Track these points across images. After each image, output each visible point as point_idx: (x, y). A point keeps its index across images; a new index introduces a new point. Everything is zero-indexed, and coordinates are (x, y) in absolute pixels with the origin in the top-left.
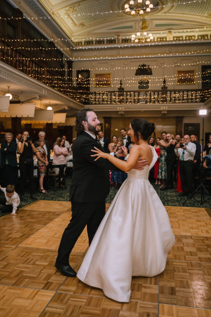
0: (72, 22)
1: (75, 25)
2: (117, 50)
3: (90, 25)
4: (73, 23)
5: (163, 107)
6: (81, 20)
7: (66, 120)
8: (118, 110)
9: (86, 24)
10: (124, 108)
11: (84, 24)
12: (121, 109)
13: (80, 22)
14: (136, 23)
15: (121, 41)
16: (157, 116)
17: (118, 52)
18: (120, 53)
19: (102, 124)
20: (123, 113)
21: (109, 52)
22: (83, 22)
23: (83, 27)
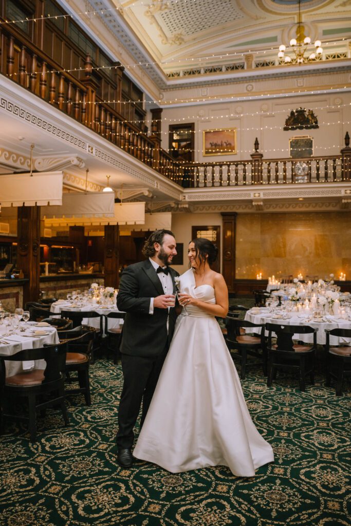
0: (159, 32)
1: (165, 39)
2: (246, 82)
3: (194, 39)
4: (162, 35)
5: (346, 189)
6: (177, 29)
7: (146, 220)
8: (252, 197)
9: (186, 38)
10: (264, 194)
11: (182, 37)
12: (257, 195)
13: (174, 33)
14: (283, 31)
15: (254, 66)
16: (331, 208)
17: (250, 88)
18: (253, 88)
19: (219, 227)
20: (262, 203)
21: (230, 88)
22: (181, 34)
23: (180, 43)
